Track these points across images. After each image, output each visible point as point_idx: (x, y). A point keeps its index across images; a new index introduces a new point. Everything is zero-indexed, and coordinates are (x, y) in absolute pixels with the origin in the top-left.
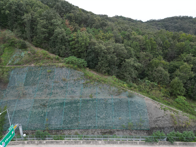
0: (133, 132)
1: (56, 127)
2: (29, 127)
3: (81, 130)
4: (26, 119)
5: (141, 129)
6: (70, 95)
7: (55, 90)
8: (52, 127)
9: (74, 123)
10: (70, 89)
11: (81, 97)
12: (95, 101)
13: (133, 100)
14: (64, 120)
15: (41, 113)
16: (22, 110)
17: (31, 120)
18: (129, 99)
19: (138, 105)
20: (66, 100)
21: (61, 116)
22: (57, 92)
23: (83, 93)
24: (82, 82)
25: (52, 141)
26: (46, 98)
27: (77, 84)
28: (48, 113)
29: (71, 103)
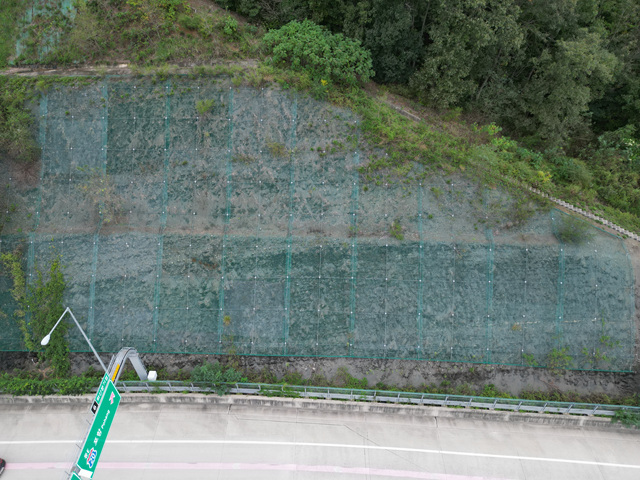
0: (562, 380)
1: (263, 347)
2: (164, 344)
3: (358, 363)
4: (148, 314)
5: (597, 369)
6: (307, 221)
7: (243, 194)
8: (249, 347)
9: (330, 335)
10: (306, 195)
11: (352, 235)
12: (416, 254)
13: (581, 253)
14: (293, 322)
15: (201, 291)
16: (122, 278)
17: (166, 320)
18: (565, 251)
19: (600, 275)
20: (292, 242)
21: (280, 307)
22: (252, 206)
23: (360, 214)
24: (356, 161)
25: (256, 401)
26: (210, 234)
27: (331, 170)
28: (229, 293)
29: (315, 257)
